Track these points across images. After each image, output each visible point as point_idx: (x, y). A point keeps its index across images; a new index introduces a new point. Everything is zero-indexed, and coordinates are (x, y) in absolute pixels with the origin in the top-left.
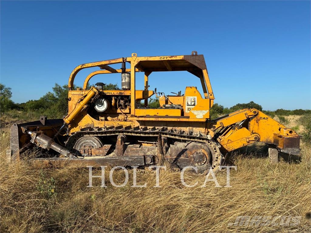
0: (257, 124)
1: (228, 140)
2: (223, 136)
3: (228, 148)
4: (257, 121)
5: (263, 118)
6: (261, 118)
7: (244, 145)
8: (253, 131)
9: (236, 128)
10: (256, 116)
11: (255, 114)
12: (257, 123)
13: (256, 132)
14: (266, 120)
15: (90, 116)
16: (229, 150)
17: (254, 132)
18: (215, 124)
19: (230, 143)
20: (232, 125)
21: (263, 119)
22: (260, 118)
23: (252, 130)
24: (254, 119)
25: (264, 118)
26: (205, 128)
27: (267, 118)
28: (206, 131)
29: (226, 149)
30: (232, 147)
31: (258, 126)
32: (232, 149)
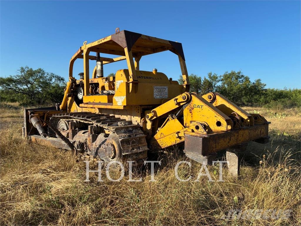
0: (191, 114)
1: (161, 133)
2: (161, 128)
3: (162, 144)
5: (197, 106)
6: (195, 106)
7: (176, 142)
12: (191, 112)
14: (201, 109)
15: (76, 104)
16: (163, 147)
17: (187, 125)
18: (149, 113)
19: (163, 137)
23: (185, 123)
24: (187, 107)
26: (140, 117)
27: (202, 106)
28: (142, 121)
29: (160, 144)
30: (165, 143)
31: (192, 117)
32: (165, 145)
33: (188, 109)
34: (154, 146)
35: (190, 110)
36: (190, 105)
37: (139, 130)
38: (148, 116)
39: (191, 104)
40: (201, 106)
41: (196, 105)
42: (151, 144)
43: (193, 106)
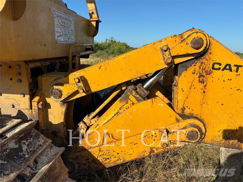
0: (202, 85)
2: (94, 117)
3: (106, 157)
4: (201, 76)
5: (222, 67)
6: (216, 66)
8: (183, 109)
9: (131, 97)
10: (199, 56)
11: (197, 49)
12: (203, 82)
13: (196, 113)
14: (234, 73)
16: (108, 164)
17: (187, 112)
18: (62, 85)
20: (119, 86)
21: (225, 69)
22: (214, 64)
23: (181, 106)
24: (191, 69)
25: (228, 67)
26: (27, 97)
27: (238, 67)
28: (34, 104)
29: (100, 159)
30: (117, 156)
31: (204, 92)
32: (116, 159)
33: (194, 73)
34: (78, 163)
35: (199, 77)
36: (202, 63)
37: (37, 137)
38: (60, 92)
39: (204, 61)
40: (235, 66)
41: (220, 64)
42: (70, 160)
43: (211, 66)
